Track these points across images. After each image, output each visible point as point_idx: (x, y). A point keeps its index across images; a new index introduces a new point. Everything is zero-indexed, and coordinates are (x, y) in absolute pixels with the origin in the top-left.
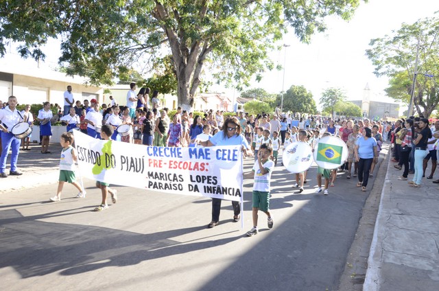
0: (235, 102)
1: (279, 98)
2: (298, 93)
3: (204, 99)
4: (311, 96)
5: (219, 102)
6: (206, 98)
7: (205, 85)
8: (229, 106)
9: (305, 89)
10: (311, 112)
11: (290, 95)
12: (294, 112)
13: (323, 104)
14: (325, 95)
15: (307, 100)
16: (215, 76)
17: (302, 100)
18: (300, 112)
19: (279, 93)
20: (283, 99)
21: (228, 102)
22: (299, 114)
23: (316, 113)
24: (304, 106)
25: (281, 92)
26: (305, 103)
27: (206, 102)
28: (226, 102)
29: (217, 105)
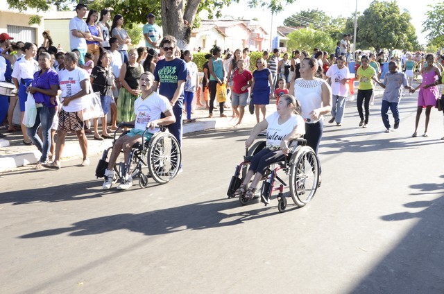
0: (275, 34)
1: (350, 25)
2: (384, 15)
3: (220, 31)
4: (408, 20)
5: (246, 35)
6: (224, 28)
7: (216, 4)
8: (263, 42)
9: (396, 7)
10: (407, 46)
11: (370, 17)
12: (377, 49)
13: (429, 32)
14: (432, 16)
15: (401, 25)
17: (390, 26)
18: (388, 47)
19: (350, 16)
20: (356, 26)
21: (262, 35)
22: (386, 51)
23: (417, 48)
24: (396, 37)
25: (354, 15)
26: (396, 31)
27: (224, 36)
28: (259, 34)
29: (244, 40)
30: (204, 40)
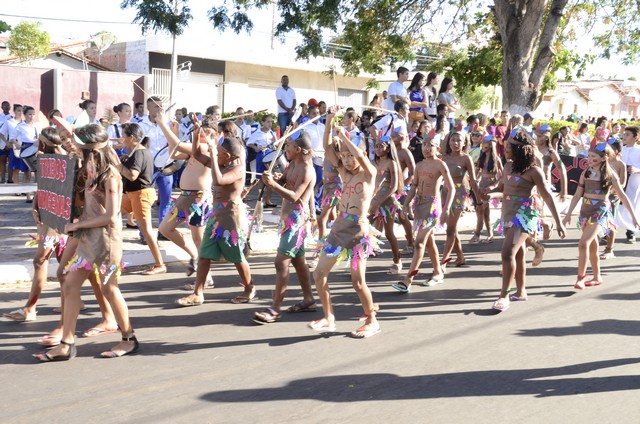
3: (583, 95)
5: (616, 99)
6: (587, 90)
7: (577, 62)
16: (601, 40)
21: (638, 98)
27: (587, 100)
28: (634, 98)
29: (613, 105)
30: (561, 105)
